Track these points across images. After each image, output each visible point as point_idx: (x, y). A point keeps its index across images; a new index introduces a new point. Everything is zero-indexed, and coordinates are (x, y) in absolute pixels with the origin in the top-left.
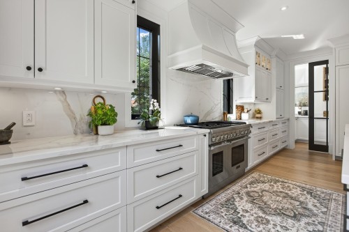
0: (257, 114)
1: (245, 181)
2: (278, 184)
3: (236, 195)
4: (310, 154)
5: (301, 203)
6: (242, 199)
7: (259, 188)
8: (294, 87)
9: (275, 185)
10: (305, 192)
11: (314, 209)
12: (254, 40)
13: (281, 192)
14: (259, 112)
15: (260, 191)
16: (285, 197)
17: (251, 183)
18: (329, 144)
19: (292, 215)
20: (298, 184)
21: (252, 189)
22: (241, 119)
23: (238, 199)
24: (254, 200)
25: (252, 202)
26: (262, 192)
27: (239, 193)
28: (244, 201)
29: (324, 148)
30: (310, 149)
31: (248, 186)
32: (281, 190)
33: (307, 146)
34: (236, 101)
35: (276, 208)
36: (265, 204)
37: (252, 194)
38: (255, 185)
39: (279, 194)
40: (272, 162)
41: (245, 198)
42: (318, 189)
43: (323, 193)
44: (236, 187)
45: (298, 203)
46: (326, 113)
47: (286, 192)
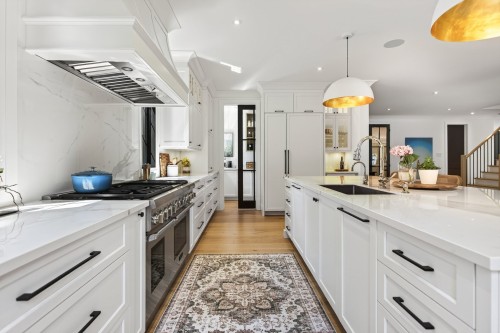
0: (185, 167)
1: (191, 275)
2: (233, 264)
3: (190, 309)
4: (240, 213)
5: (268, 282)
6: (200, 312)
7: (214, 280)
8: (223, 133)
9: (230, 268)
10: (263, 266)
11: (282, 285)
12: (188, 55)
13: (241, 276)
14: (187, 164)
15: (217, 285)
16: (249, 282)
17: (201, 276)
18: (257, 199)
19: (269, 306)
20: (251, 256)
21: (207, 286)
22: (166, 175)
23: (195, 317)
24: (218, 304)
25: (218, 311)
26: (221, 286)
27: (192, 304)
28: (205, 314)
29: (251, 204)
30: (240, 207)
31: (199, 283)
32: (240, 273)
33: (237, 205)
34: (160, 147)
35: (250, 305)
36: (235, 305)
37: (210, 295)
38: (207, 278)
39: (241, 279)
40: (210, 233)
41: (205, 308)
42: (272, 256)
43: (277, 259)
44: (182, 294)
45: (265, 285)
46: (253, 164)
47: (247, 273)
